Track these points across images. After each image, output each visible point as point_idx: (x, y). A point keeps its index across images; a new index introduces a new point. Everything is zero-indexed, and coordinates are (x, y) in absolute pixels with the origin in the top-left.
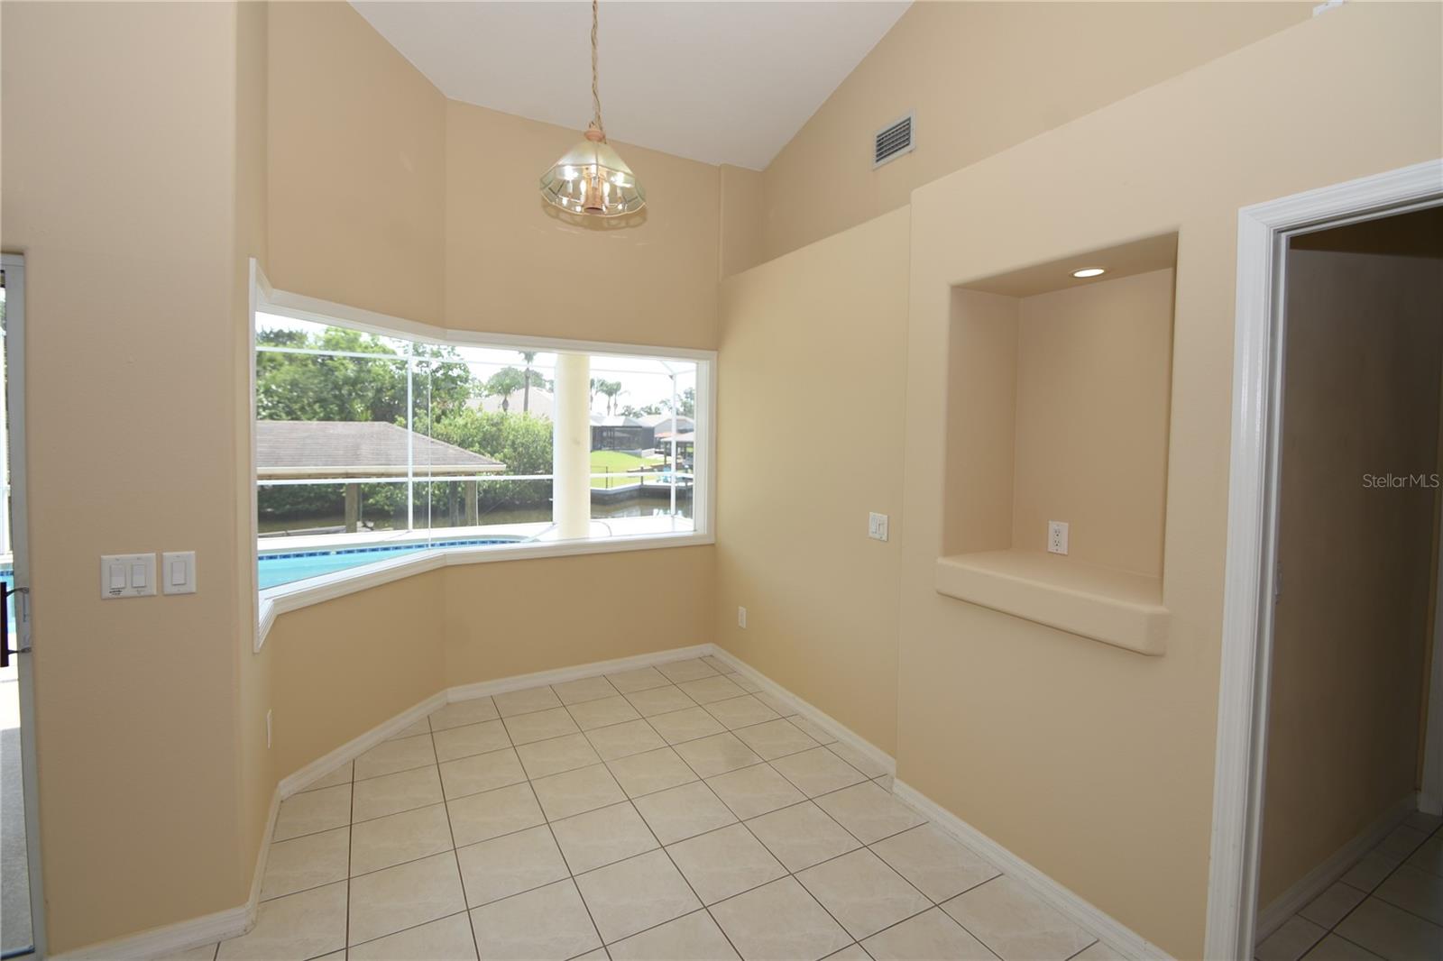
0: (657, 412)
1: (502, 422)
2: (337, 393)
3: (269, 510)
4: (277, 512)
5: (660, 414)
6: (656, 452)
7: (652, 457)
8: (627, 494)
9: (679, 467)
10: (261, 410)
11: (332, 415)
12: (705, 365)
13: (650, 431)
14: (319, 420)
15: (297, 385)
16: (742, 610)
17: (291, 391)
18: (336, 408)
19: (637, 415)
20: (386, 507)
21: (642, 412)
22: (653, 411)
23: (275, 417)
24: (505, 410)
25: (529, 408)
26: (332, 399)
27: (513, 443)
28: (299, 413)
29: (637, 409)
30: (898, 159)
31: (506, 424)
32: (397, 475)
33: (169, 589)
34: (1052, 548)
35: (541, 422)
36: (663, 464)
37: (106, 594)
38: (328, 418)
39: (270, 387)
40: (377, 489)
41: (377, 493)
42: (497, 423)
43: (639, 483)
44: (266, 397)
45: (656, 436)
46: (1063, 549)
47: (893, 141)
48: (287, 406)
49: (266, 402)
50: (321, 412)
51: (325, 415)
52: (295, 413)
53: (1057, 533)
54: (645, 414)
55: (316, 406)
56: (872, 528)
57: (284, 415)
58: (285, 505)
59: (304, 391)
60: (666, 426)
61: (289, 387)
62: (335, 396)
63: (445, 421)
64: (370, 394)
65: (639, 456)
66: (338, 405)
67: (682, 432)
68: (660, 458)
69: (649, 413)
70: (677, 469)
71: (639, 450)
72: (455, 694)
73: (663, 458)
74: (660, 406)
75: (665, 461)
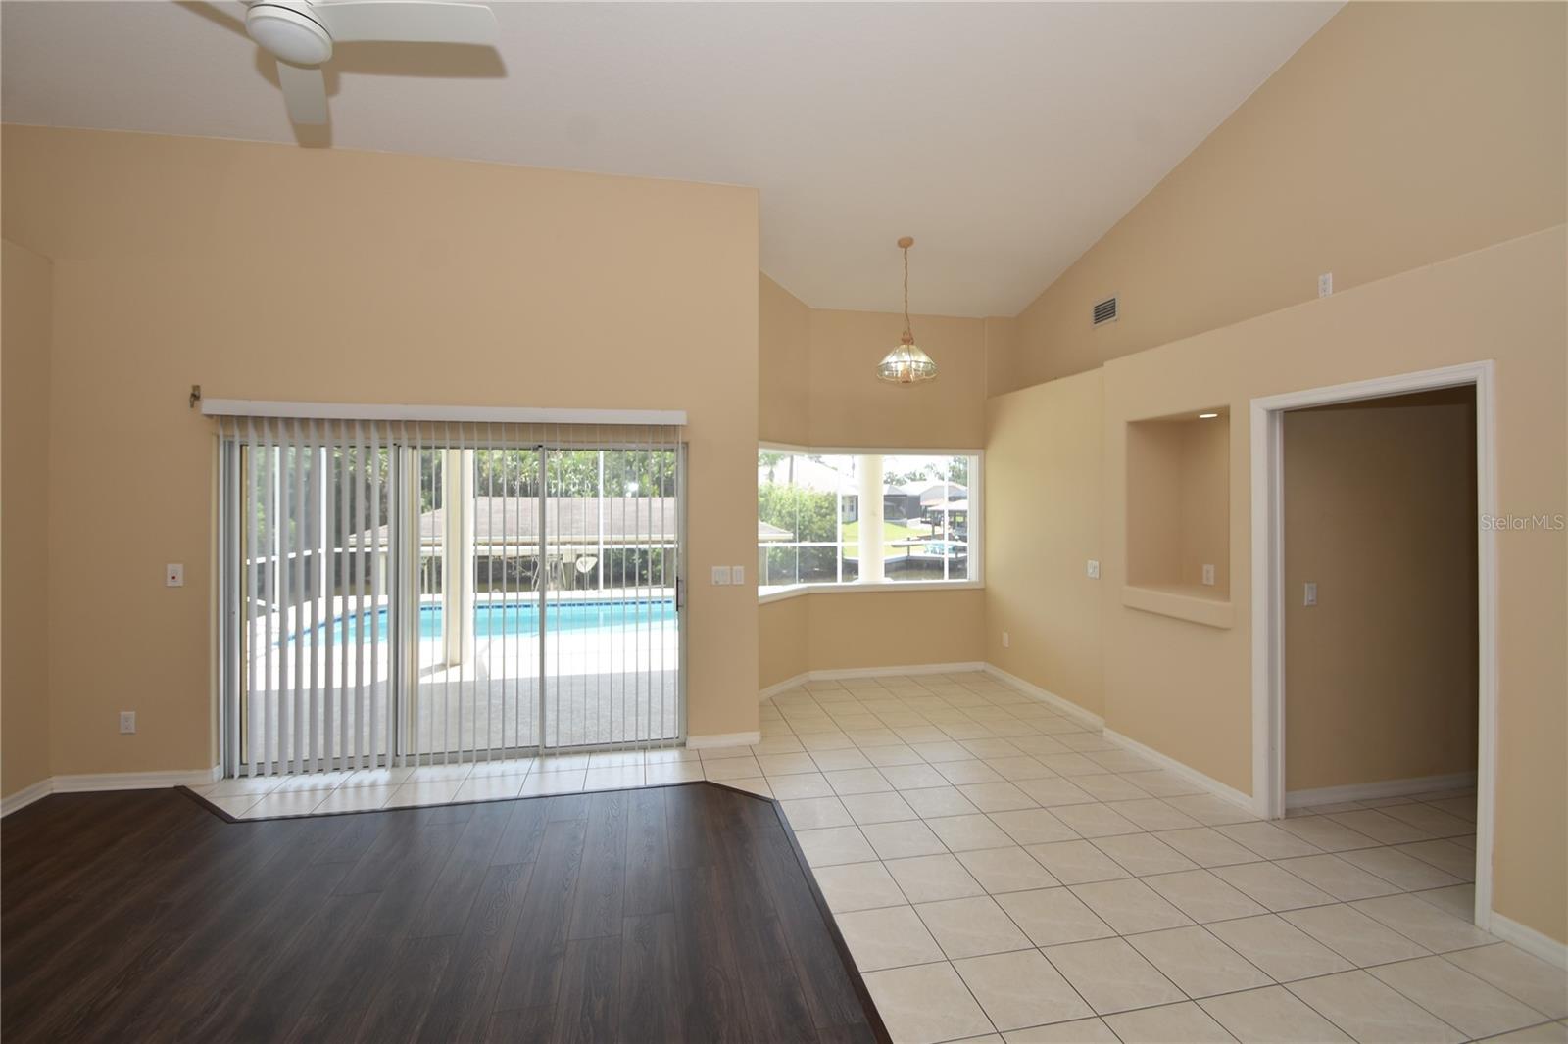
0: (922, 478)
1: (770, 492)
5: (925, 480)
6: (922, 522)
7: (917, 526)
8: (894, 565)
9: (951, 538)
12: (975, 459)
13: (917, 499)
16: (1005, 635)
19: (900, 482)
21: (906, 479)
22: (918, 477)
24: (772, 480)
25: (794, 480)
27: (780, 512)
29: (900, 475)
30: (1107, 325)
31: (774, 495)
33: (735, 583)
34: (1205, 582)
35: (807, 492)
36: (930, 534)
37: (714, 583)
42: (766, 494)
43: (907, 555)
45: (922, 504)
46: (1212, 582)
47: (1105, 312)
53: (1208, 572)
54: (909, 481)
56: (1090, 571)
60: (935, 493)
65: (904, 525)
67: (952, 499)
68: (927, 529)
69: (913, 480)
70: (949, 539)
71: (905, 520)
72: (816, 675)
73: (931, 529)
74: (925, 471)
75: (933, 531)
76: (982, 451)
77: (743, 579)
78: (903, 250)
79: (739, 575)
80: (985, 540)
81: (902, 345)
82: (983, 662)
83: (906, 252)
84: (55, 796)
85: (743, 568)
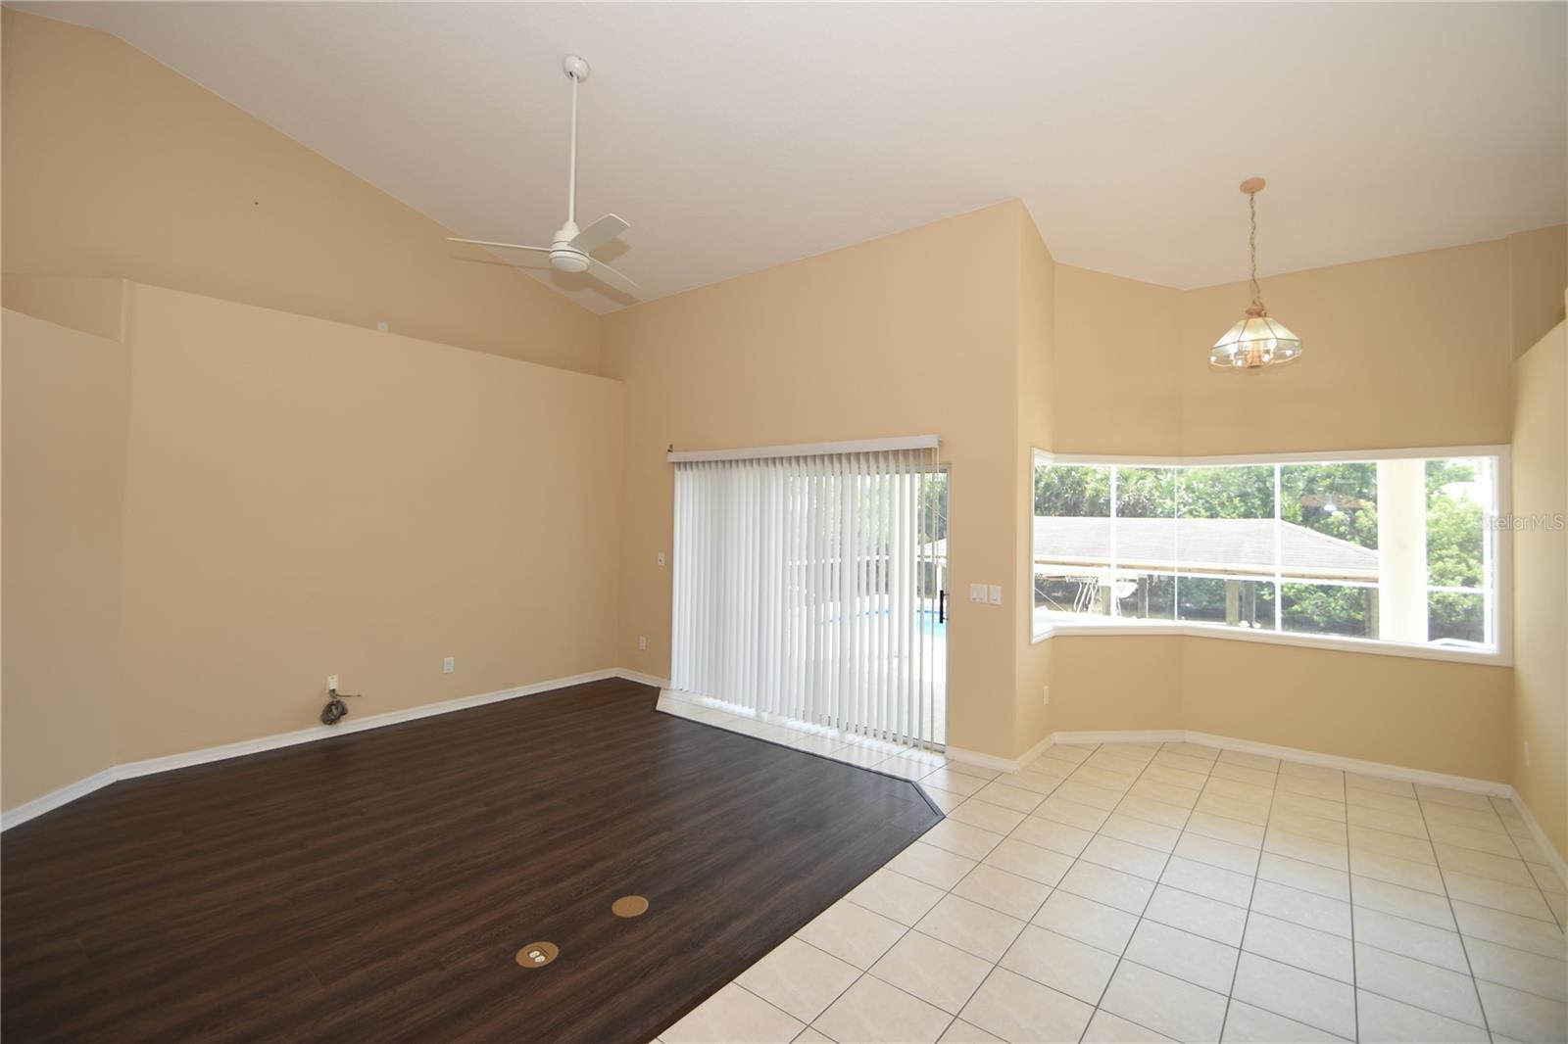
2: (1262, 486)
3: (1188, 605)
4: (1201, 609)
10: (1181, 506)
11: (1253, 510)
12: (1495, 460)
14: (1239, 516)
15: (1219, 479)
16: (1526, 743)
17: (1213, 486)
18: (1259, 502)
20: (1316, 618)
23: (1194, 512)
26: (1256, 493)
28: (1218, 508)
33: (992, 602)
38: (1248, 515)
39: (1192, 484)
41: (1301, 599)
44: (1187, 494)
48: (1207, 502)
49: (1186, 499)
51: (1246, 511)
52: (1215, 509)
55: (1236, 501)
57: (1203, 511)
59: (1226, 485)
61: (1210, 482)
62: (1259, 490)
64: (1301, 485)
66: (1261, 499)
76: (1508, 446)
77: (999, 599)
78: (1249, 196)
79: (996, 594)
80: (1513, 589)
81: (1248, 319)
82: (1509, 787)
83: (1252, 199)
84: (616, 678)
85: (999, 588)
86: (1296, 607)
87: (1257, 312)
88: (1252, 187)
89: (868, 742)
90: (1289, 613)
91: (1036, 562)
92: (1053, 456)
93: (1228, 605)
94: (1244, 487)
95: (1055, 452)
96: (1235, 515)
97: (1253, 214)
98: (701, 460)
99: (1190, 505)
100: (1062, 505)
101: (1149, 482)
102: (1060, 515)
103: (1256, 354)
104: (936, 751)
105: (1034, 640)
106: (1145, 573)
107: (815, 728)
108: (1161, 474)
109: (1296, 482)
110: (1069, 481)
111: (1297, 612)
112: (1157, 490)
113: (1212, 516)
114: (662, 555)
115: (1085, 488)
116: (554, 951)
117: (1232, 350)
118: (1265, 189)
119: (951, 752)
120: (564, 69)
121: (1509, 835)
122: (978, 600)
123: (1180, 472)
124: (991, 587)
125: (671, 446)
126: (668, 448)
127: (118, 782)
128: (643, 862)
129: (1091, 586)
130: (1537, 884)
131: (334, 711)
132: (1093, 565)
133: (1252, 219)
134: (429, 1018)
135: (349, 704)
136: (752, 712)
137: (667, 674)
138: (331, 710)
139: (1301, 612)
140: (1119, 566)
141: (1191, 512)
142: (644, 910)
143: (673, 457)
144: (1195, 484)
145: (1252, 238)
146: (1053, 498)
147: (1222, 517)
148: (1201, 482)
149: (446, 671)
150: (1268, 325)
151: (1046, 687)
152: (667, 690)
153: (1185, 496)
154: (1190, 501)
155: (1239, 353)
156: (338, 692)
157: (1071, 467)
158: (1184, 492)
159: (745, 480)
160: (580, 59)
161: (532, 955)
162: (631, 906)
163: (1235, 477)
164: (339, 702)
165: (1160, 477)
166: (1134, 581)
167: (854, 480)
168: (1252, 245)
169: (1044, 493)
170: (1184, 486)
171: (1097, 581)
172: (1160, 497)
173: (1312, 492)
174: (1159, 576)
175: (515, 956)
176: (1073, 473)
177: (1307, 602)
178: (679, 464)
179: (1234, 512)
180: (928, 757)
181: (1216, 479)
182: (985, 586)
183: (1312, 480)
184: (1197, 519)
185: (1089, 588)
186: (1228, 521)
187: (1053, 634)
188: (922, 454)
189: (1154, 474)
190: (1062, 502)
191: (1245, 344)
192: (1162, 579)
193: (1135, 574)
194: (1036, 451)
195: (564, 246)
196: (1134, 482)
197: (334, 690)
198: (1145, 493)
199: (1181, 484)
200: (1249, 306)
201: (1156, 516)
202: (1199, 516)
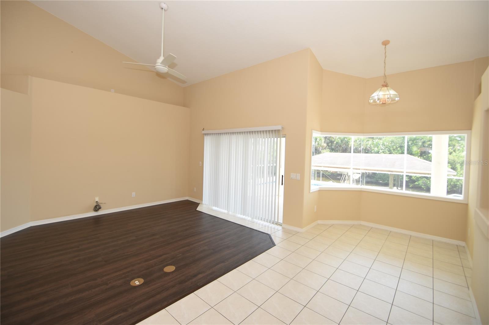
3: (381, 182)
4: (383, 183)
10: (380, 150)
12: (467, 135)
14: (399, 154)
16: (469, 229)
20: (423, 186)
23: (384, 152)
28: (393, 151)
32: (428, 174)
33: (297, 179)
39: (384, 143)
40: (419, 179)
44: (382, 146)
48: (389, 149)
50: (400, 150)
51: (402, 152)
52: (391, 151)
55: (399, 149)
57: (387, 152)
58: (385, 181)
61: (390, 142)
63: (454, 154)
64: (420, 144)
76: (470, 131)
77: (299, 178)
78: (384, 46)
79: (298, 177)
80: (469, 179)
81: (382, 88)
82: (464, 242)
83: (385, 47)
84: (187, 200)
85: (299, 174)
86: (416, 183)
87: (386, 85)
88: (386, 43)
89: (260, 222)
90: (414, 185)
91: (313, 166)
92: (320, 133)
93: (390, 182)
94: (402, 144)
95: (321, 131)
96: (398, 153)
97: (385, 52)
98: (212, 133)
99: (383, 150)
100: (342, 149)
101: (370, 142)
102: (341, 152)
103: (384, 99)
104: (279, 225)
105: (311, 191)
106: (364, 171)
107: (244, 217)
108: (374, 140)
109: (419, 143)
110: (344, 142)
111: (417, 185)
112: (373, 145)
113: (390, 153)
114: (201, 163)
115: (349, 144)
116: (142, 281)
117: (376, 98)
118: (390, 44)
119: (284, 226)
120: (160, 7)
121: (460, 258)
122: (293, 178)
123: (380, 139)
124: (297, 174)
125: (204, 129)
126: (203, 129)
127: (31, 227)
128: (177, 256)
129: (346, 175)
130: (465, 274)
131: (97, 208)
132: (346, 168)
133: (385, 54)
134: (99, 299)
135: (102, 205)
136: (226, 211)
137: (201, 199)
138: (96, 207)
139: (418, 185)
140: (354, 169)
141: (383, 152)
142: (174, 270)
143: (204, 132)
144: (385, 143)
145: (385, 61)
146: (339, 147)
147: (394, 154)
148: (387, 142)
149: (133, 197)
150: (388, 90)
151: (315, 207)
152: (202, 204)
153: (382, 147)
154: (383, 148)
155: (379, 99)
156: (99, 202)
157: (345, 137)
158: (381, 145)
159: (225, 139)
160: (165, 3)
161: (136, 282)
162: (170, 269)
163: (399, 141)
164: (98, 205)
165: (374, 141)
166: (360, 174)
167: (259, 140)
168: (385, 63)
169: (336, 145)
170: (382, 144)
171: (348, 174)
172: (374, 147)
173: (424, 147)
174: (369, 172)
175: (130, 282)
176: (346, 139)
177: (420, 181)
178: (206, 134)
179: (397, 152)
180: (277, 227)
181: (392, 142)
182: (296, 174)
183: (424, 142)
184: (385, 154)
185: (345, 176)
186: (396, 155)
187: (319, 189)
188: (277, 132)
189: (372, 139)
190: (342, 148)
191: (380, 96)
192: (370, 173)
193: (360, 171)
194: (313, 131)
195: (159, 64)
196: (365, 142)
197: (97, 201)
198: (369, 146)
199: (381, 143)
200: (383, 83)
201: (372, 153)
202: (386, 153)
